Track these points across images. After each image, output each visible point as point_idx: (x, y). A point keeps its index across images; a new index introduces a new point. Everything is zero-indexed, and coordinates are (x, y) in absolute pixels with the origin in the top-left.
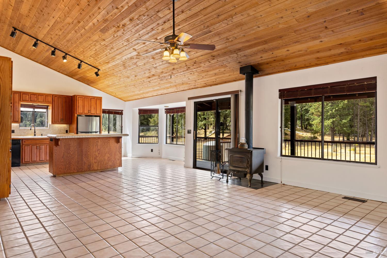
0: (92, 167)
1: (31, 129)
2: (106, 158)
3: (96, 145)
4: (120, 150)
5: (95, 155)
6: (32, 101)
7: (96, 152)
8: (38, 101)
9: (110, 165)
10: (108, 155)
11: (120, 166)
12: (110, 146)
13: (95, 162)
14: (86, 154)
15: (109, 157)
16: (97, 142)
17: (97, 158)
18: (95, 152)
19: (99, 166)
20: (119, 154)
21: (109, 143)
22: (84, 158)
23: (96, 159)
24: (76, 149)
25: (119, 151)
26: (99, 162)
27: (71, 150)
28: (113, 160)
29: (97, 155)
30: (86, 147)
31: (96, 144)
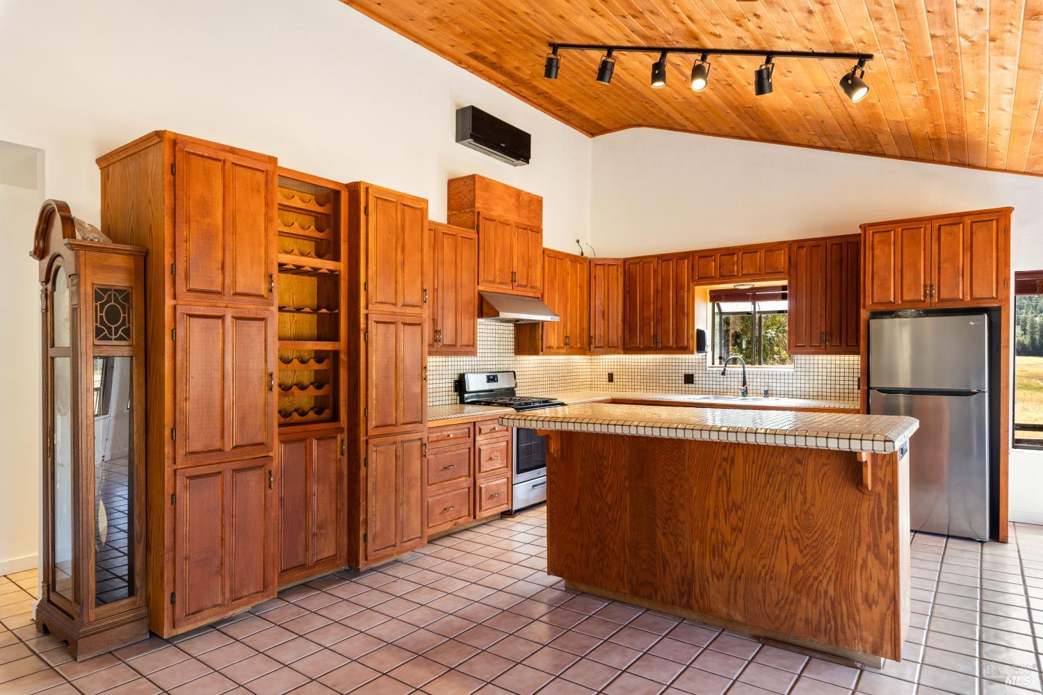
0: (702, 596)
1: (723, 373)
2: (783, 568)
3: (719, 480)
4: (887, 537)
5: (713, 529)
6: (724, 276)
7: (722, 516)
8: (743, 275)
9: (807, 621)
10: (794, 553)
11: (887, 647)
12: (809, 496)
13: (713, 572)
14: (670, 518)
15: (796, 568)
16: (725, 459)
17: (726, 554)
18: (716, 515)
19: (740, 601)
20: (871, 559)
21: (796, 481)
22: (659, 533)
23: (721, 556)
24: (627, 483)
25: (877, 546)
26: (739, 578)
27: (605, 485)
28: (831, 592)
29: (729, 538)
30: (670, 481)
31: (721, 473)
